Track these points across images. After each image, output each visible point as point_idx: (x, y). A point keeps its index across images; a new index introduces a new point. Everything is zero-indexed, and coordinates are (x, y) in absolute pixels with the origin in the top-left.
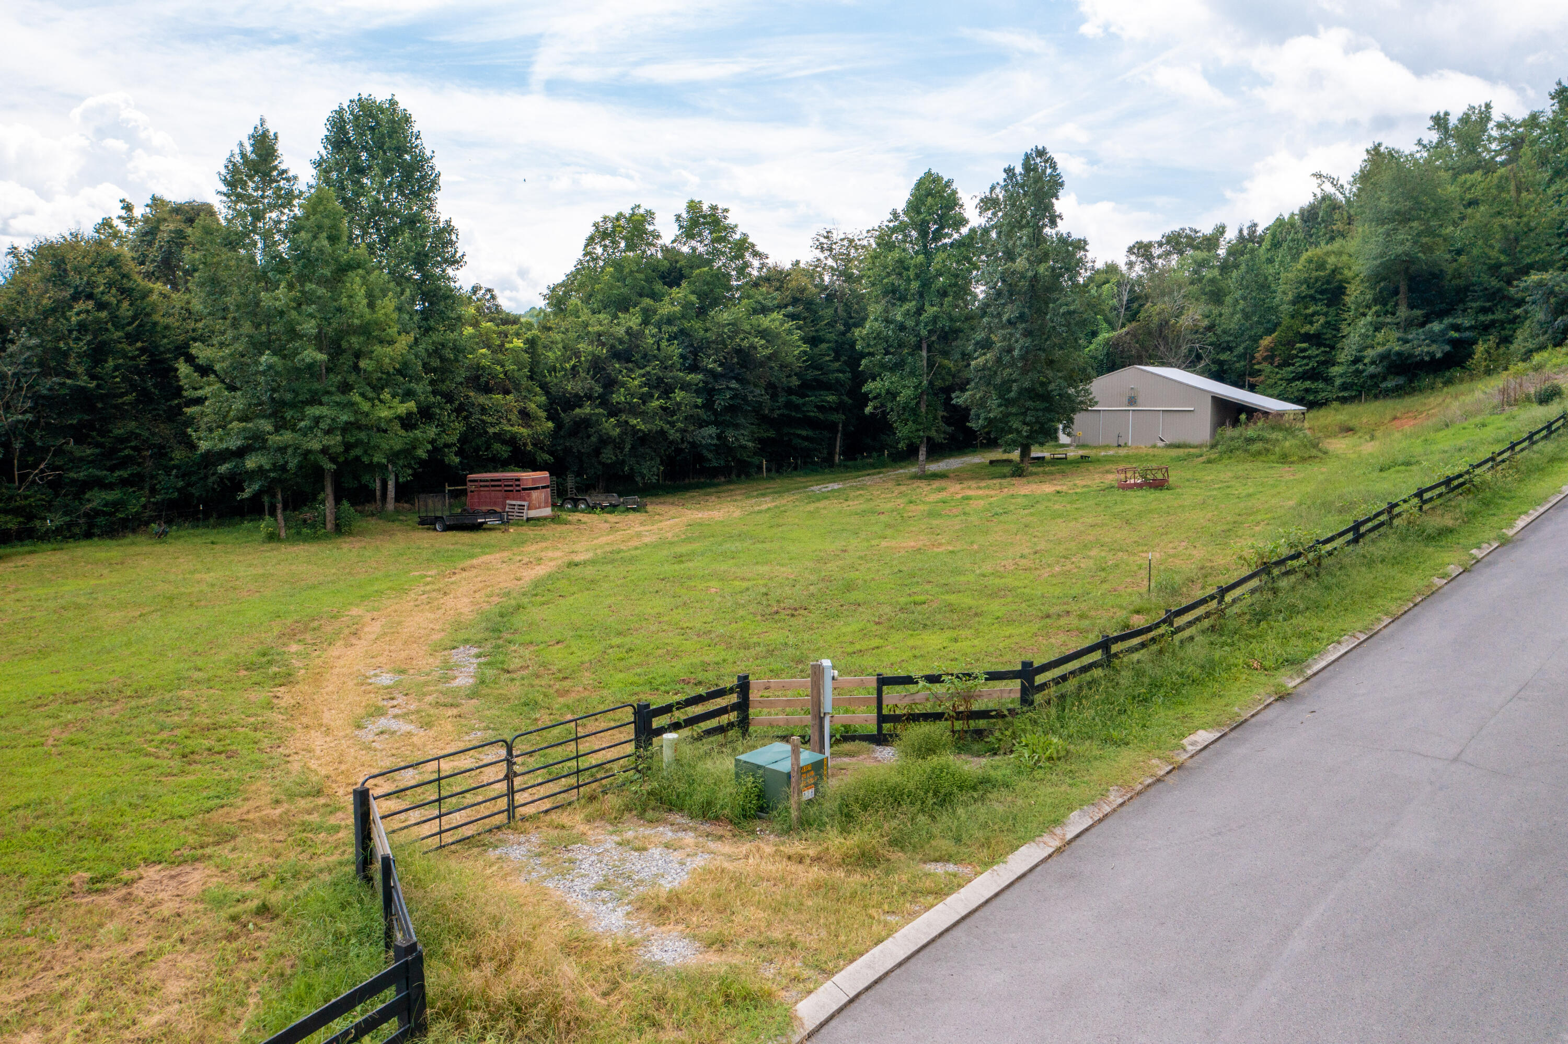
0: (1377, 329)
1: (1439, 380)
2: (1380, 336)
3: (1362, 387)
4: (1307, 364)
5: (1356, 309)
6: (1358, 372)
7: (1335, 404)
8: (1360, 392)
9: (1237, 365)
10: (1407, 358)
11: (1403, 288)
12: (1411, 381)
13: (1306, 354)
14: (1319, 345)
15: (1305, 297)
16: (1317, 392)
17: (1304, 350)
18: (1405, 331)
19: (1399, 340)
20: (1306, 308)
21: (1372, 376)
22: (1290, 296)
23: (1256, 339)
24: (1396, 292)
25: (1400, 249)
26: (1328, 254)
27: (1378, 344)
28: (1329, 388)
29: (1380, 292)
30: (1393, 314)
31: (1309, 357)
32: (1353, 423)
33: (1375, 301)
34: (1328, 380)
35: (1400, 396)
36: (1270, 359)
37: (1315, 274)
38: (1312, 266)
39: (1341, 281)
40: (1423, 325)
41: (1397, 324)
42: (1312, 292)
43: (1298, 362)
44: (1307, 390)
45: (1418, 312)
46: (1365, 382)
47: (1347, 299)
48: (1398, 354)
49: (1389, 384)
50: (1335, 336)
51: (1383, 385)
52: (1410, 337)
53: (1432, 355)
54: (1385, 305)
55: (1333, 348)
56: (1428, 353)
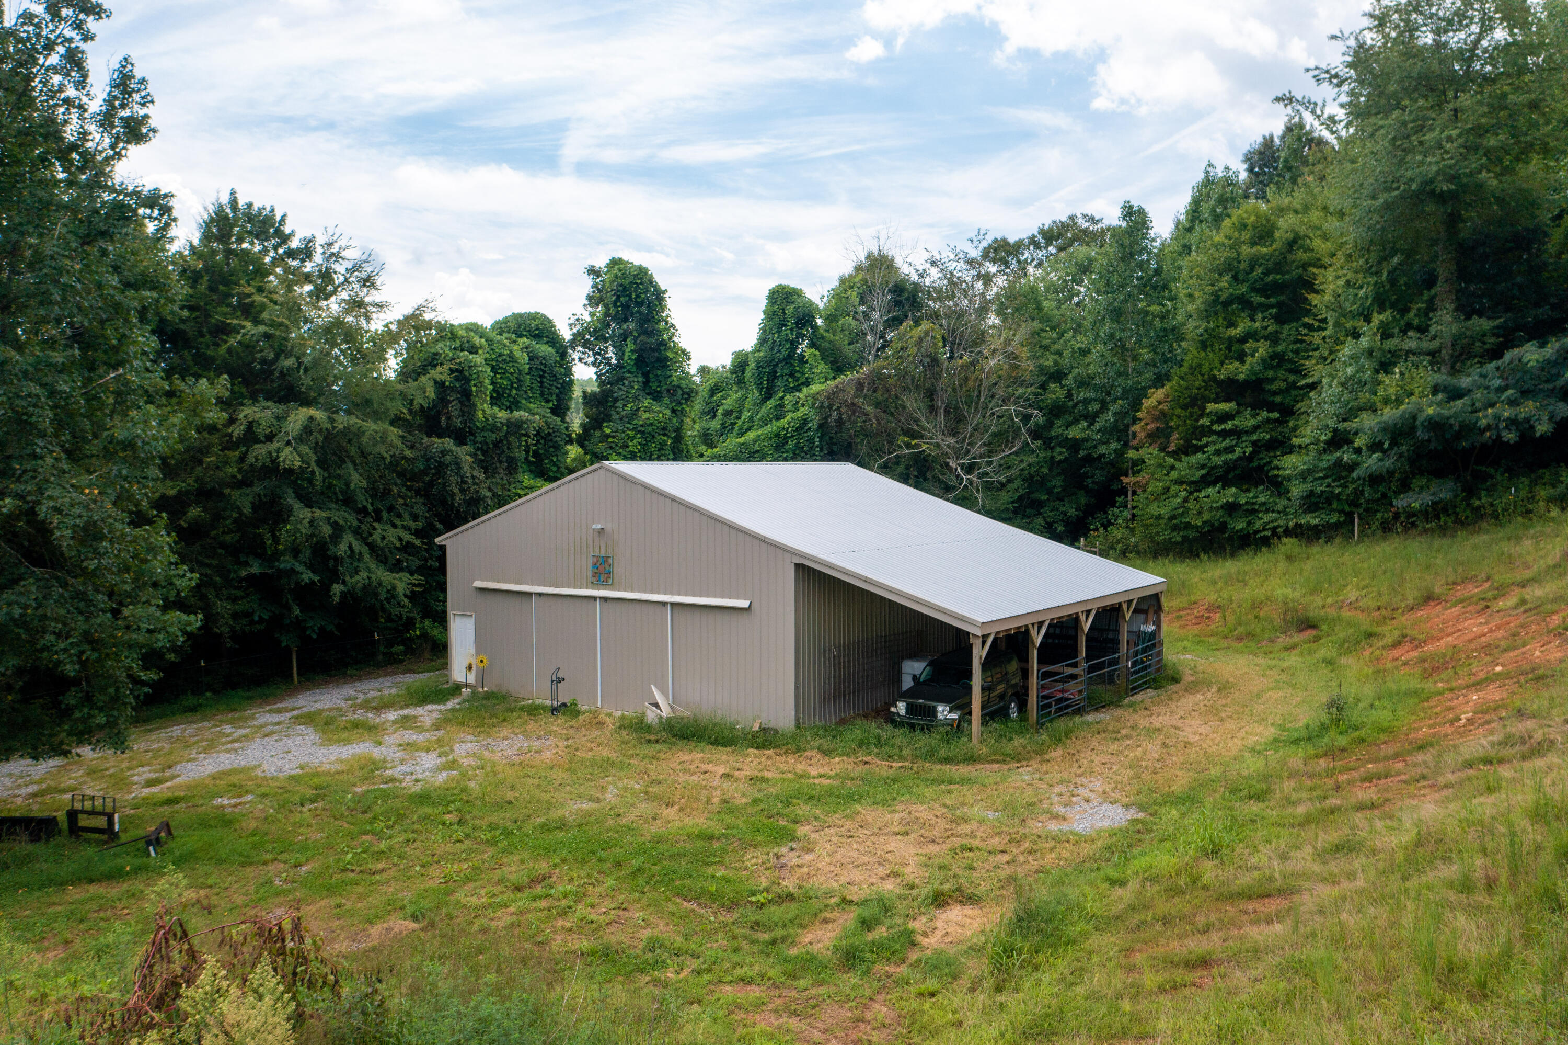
0: (1385, 367)
1: (1543, 493)
2: (1390, 383)
3: (1354, 504)
4: (1229, 449)
5: (1337, 324)
6: (1341, 470)
7: (1289, 544)
8: (1350, 516)
9: (1102, 449)
10: (1458, 436)
11: (1444, 270)
12: (1470, 492)
13: (1229, 425)
14: (1256, 406)
15: (1226, 304)
16: (1254, 512)
17: (1224, 417)
18: (1454, 371)
19: (1436, 390)
20: (1232, 324)
21: (1374, 480)
22: (1198, 304)
23: (1136, 398)
24: (1430, 281)
25: (1432, 166)
26: (1281, 211)
27: (1386, 401)
28: (1283, 502)
29: (1393, 281)
30: (1422, 329)
31: (1236, 433)
32: (1316, 605)
33: (1381, 302)
34: (1278, 486)
35: (1443, 531)
36: (1159, 436)
37: (1246, 251)
38: (1246, 236)
39: (1305, 266)
40: (1496, 354)
41: (1432, 354)
42: (1243, 289)
43: (1214, 444)
44: (1231, 508)
45: (1483, 324)
46: (1359, 493)
47: (1314, 299)
48: (1435, 425)
49: (1415, 501)
50: (1293, 386)
51: (1400, 502)
52: (1465, 382)
53: (1524, 427)
54: (1404, 311)
55: (1288, 412)
56: (1513, 422)
